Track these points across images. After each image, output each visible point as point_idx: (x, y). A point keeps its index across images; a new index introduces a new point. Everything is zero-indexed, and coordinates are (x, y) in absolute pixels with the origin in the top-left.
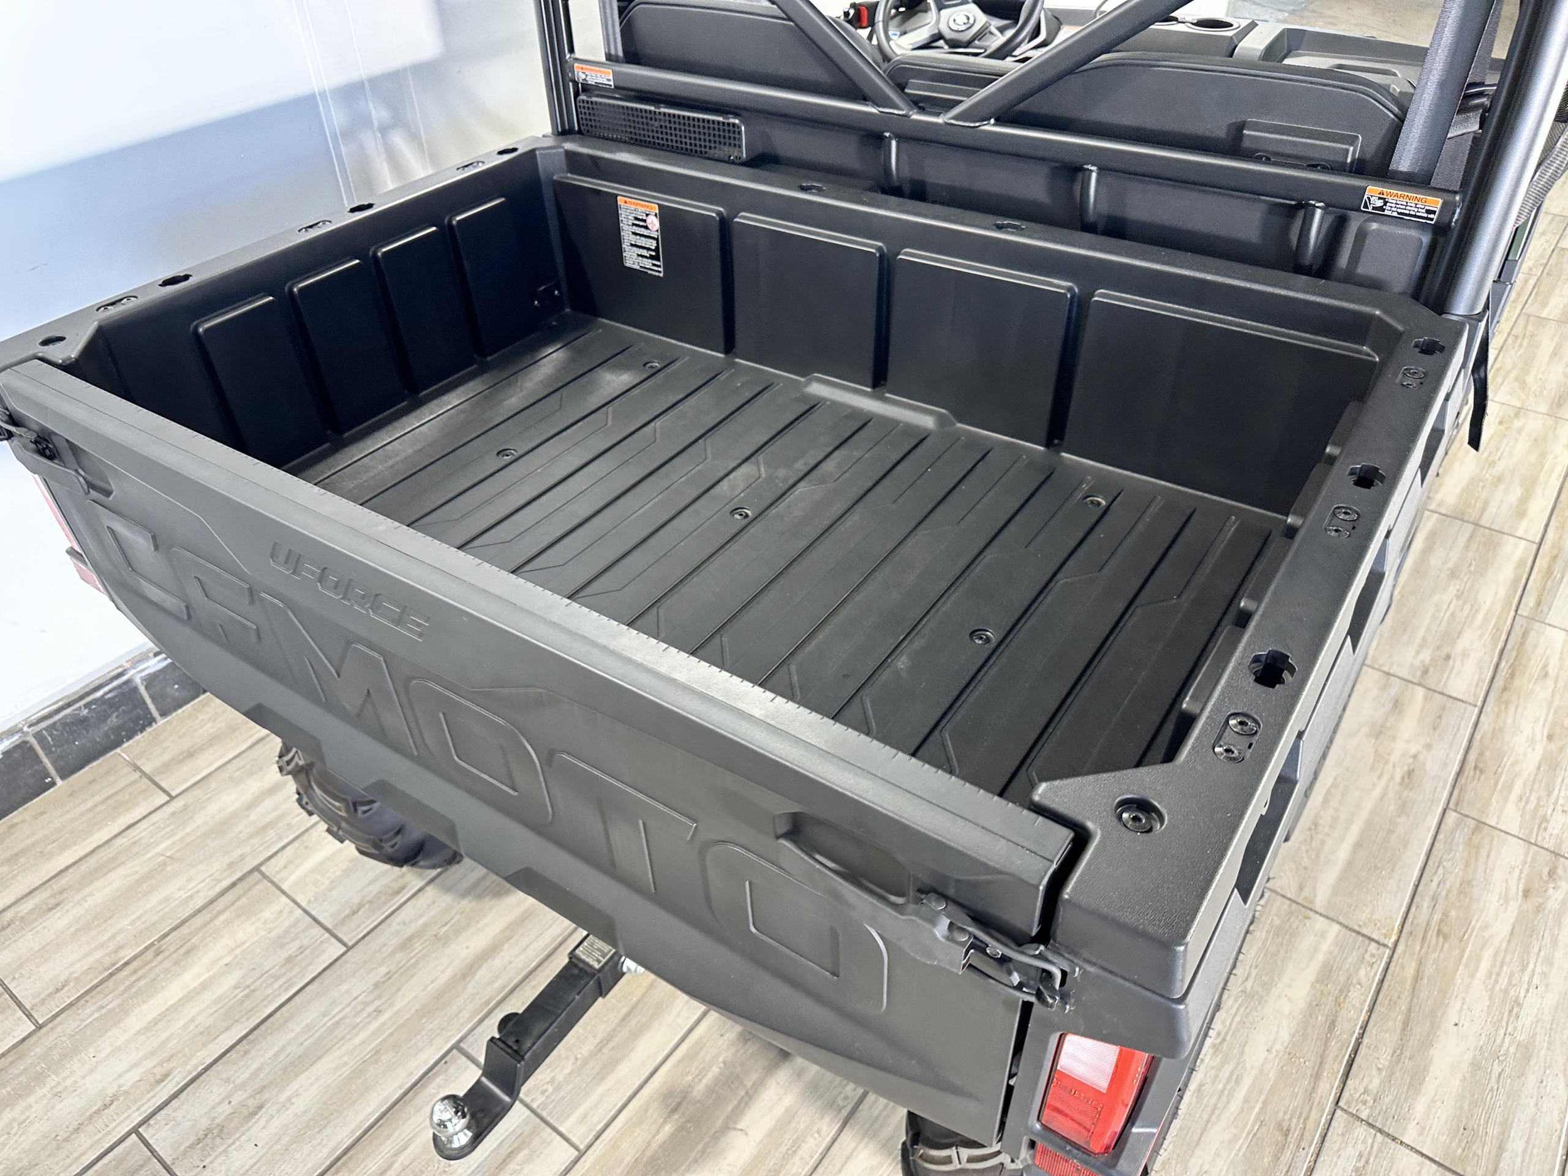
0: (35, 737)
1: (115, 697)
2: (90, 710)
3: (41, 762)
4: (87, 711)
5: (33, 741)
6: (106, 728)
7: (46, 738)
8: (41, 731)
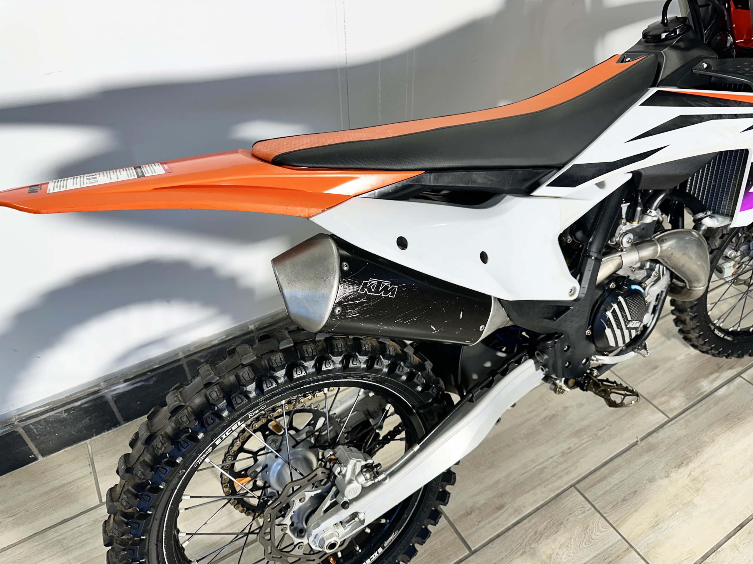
0: (23, 429)
1: (90, 406)
2: (69, 414)
3: (27, 445)
4: (66, 414)
5: (21, 431)
6: (80, 426)
7: (32, 430)
8: (29, 424)
